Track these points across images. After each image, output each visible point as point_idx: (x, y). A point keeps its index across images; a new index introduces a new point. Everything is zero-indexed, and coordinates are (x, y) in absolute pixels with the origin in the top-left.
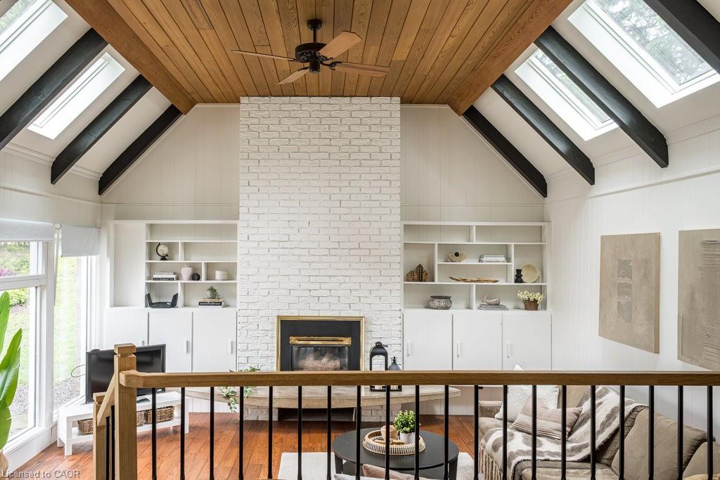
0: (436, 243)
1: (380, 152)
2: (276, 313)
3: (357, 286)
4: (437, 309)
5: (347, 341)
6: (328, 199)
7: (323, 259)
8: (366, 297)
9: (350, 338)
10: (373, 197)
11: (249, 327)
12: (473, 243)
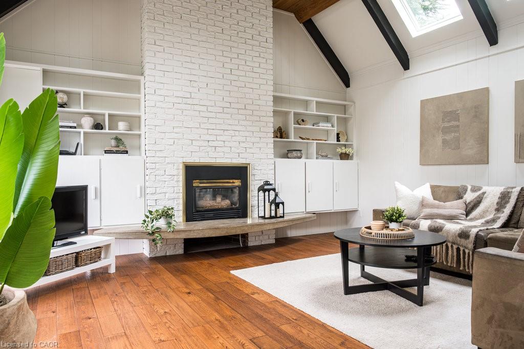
0: (293, 111)
1: (259, 35)
2: (181, 160)
3: (243, 139)
4: (295, 158)
5: (237, 183)
6: (222, 66)
7: (219, 115)
8: (250, 148)
9: (240, 181)
10: (255, 70)
11: (157, 172)
12: (315, 113)
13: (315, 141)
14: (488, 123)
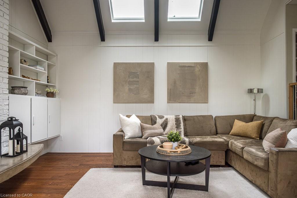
0: (20, 50)
12: (35, 56)
13: (35, 81)
14: (153, 81)
